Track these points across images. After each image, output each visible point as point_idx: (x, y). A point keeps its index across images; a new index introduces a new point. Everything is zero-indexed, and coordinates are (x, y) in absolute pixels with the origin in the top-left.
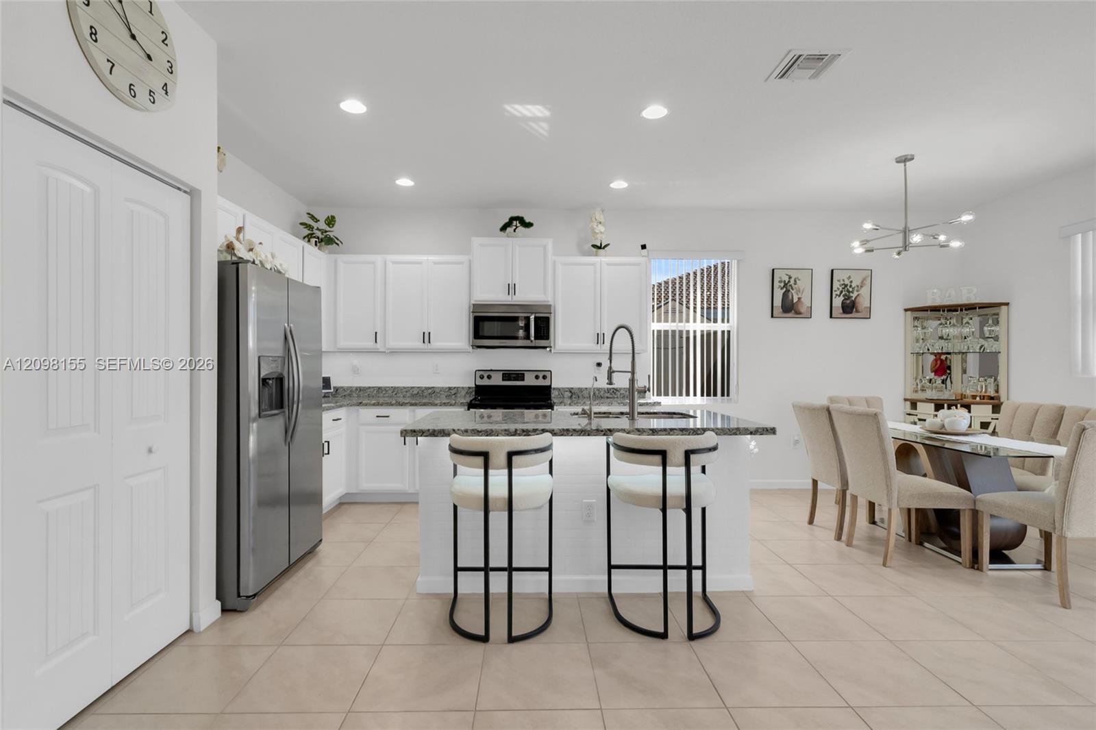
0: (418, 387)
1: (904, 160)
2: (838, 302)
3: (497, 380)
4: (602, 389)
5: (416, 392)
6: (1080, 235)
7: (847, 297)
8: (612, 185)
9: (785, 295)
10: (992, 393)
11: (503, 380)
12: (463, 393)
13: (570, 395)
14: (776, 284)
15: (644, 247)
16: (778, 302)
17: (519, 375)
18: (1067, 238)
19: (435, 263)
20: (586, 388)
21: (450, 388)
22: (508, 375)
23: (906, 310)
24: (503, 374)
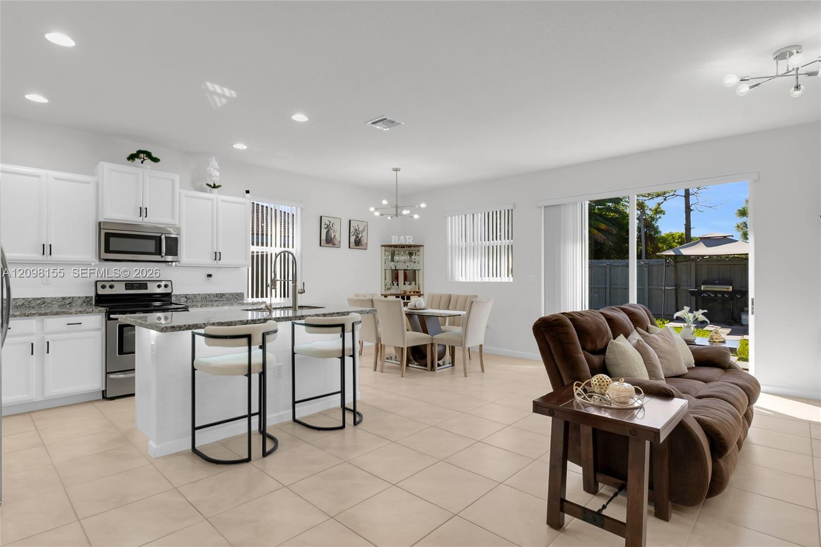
0: (23, 299)
1: (396, 170)
2: (353, 239)
3: (120, 289)
4: (211, 294)
5: (21, 304)
6: (450, 218)
7: (357, 237)
8: (234, 146)
9: (327, 233)
10: (417, 290)
11: (126, 289)
12: (80, 302)
13: (186, 299)
14: (323, 226)
15: (248, 192)
16: (324, 237)
17: (143, 285)
18: (446, 218)
19: (56, 179)
20: (199, 294)
21: (64, 298)
22: (130, 285)
23: (382, 246)
24: (126, 284)
